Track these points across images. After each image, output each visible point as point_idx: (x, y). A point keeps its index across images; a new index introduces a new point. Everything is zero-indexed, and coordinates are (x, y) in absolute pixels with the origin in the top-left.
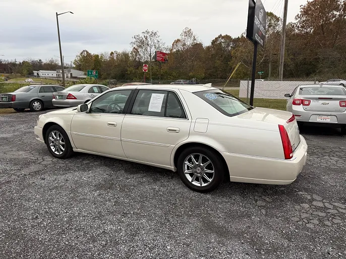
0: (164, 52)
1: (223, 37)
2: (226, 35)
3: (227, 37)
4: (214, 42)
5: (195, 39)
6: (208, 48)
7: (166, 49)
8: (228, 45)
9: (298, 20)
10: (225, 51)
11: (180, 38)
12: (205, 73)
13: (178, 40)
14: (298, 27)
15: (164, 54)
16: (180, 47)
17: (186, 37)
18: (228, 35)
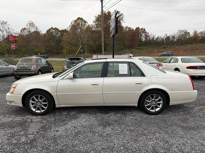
0: (14, 35)
1: (54, 29)
2: (56, 28)
3: (56, 29)
4: (48, 31)
5: (37, 29)
6: (45, 34)
7: (16, 34)
8: (57, 34)
9: (94, 24)
10: (55, 37)
11: (26, 27)
12: (45, 50)
13: (25, 29)
14: (95, 27)
15: (15, 37)
16: (26, 33)
17: (30, 27)
18: (57, 28)
